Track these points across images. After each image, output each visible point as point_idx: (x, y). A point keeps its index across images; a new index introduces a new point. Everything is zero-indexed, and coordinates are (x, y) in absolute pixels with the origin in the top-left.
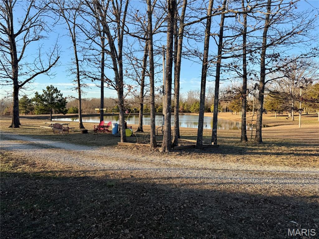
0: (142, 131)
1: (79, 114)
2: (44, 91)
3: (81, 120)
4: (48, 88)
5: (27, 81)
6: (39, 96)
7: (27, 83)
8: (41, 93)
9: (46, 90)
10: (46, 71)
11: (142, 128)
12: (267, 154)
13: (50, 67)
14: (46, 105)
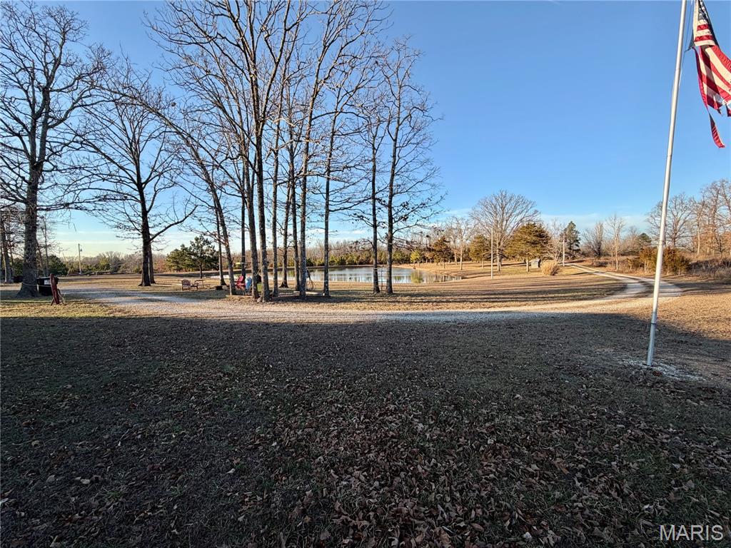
0: (287, 286)
1: (219, 271)
2: (191, 242)
3: (222, 276)
4: (197, 239)
5: (159, 234)
6: (186, 249)
7: (158, 236)
8: (188, 245)
9: (194, 241)
10: (181, 222)
11: (286, 283)
12: (374, 302)
13: (186, 217)
14: (194, 260)
